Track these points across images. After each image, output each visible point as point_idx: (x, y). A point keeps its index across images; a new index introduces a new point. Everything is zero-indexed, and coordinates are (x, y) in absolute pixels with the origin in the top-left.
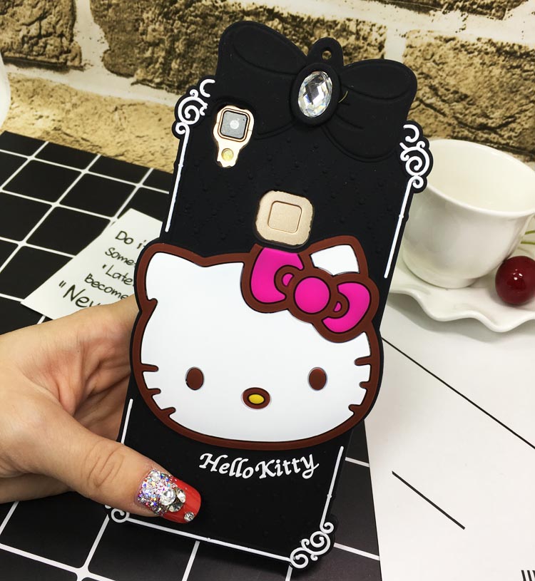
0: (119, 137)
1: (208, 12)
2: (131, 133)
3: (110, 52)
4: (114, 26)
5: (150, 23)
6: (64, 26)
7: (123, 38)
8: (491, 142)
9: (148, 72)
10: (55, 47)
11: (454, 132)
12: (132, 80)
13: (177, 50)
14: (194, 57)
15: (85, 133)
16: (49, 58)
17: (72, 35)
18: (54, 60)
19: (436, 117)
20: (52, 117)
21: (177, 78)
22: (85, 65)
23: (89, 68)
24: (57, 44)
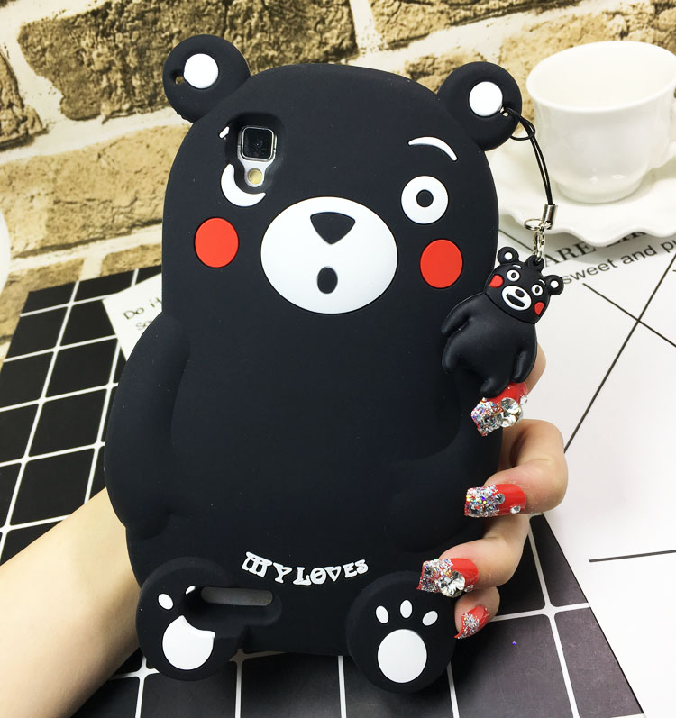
0: (120, 181)
1: (143, 9)
2: (127, 172)
3: (67, 100)
4: (57, 70)
5: (92, 49)
6: (9, 94)
7: (72, 79)
8: (494, 10)
9: (112, 103)
10: (10, 120)
11: (450, 18)
12: (101, 118)
13: (131, 65)
14: (151, 64)
16: (9, 135)
17: (21, 100)
18: (14, 136)
19: (424, 10)
20: (43, 193)
21: (144, 94)
22: (47, 126)
23: (53, 127)
24: (10, 117)
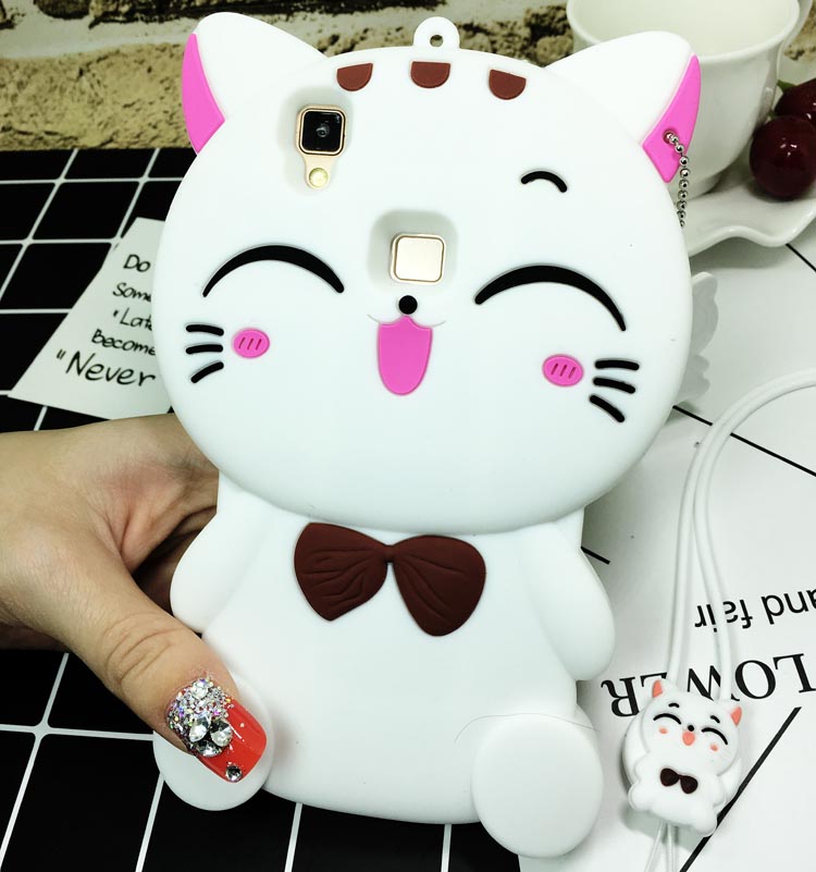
0: (100, 115)
2: (114, 103)
9: (107, 1)
12: (89, 19)
15: (47, 122)
22: (12, 17)
23: (21, 21)
